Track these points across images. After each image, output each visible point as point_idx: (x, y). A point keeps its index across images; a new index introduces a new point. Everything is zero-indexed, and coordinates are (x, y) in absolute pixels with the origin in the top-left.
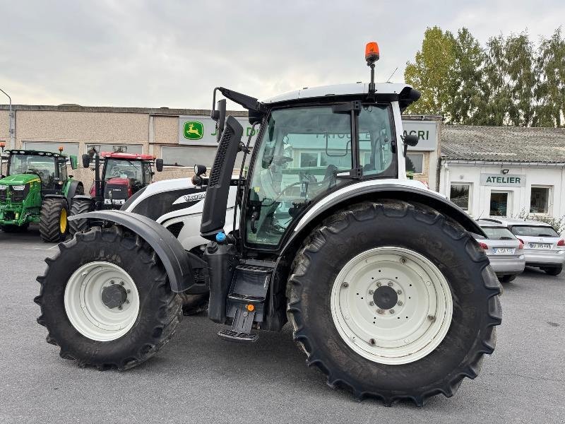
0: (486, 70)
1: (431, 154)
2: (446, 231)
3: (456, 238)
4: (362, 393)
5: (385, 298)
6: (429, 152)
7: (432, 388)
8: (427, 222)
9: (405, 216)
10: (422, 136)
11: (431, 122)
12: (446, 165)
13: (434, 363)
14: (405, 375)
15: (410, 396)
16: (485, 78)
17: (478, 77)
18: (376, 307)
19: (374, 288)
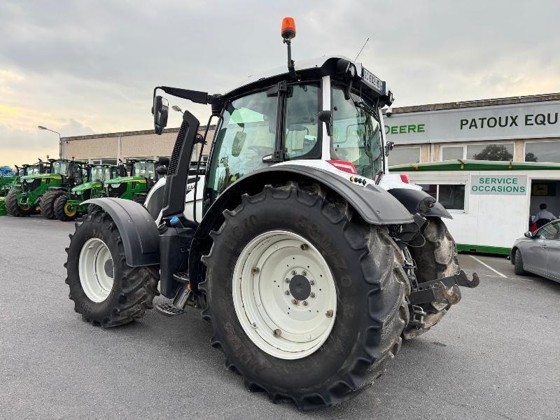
2: (325, 214)
3: (334, 222)
4: (251, 383)
5: (300, 288)
7: (311, 392)
8: (307, 204)
9: (289, 197)
13: (316, 364)
14: (287, 372)
15: (291, 396)
18: (291, 297)
19: (290, 277)
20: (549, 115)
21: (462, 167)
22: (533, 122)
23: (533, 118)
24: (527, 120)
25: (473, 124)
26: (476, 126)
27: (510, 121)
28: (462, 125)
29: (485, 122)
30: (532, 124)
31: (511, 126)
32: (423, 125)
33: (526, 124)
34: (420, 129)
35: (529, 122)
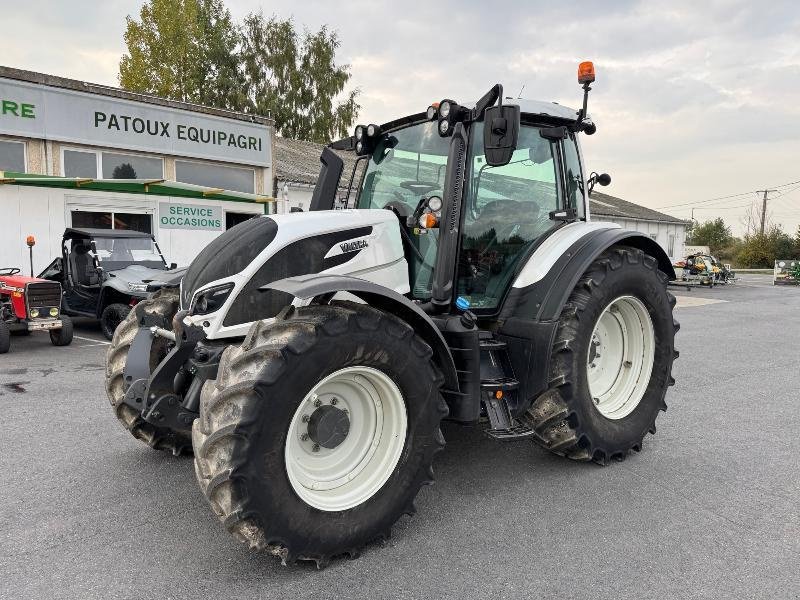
0: (244, 58)
1: (265, 171)
6: (261, 168)
10: (254, 144)
11: (263, 126)
12: (286, 188)
16: (242, 67)
17: (232, 63)
20: (201, 130)
21: (147, 190)
22: (185, 135)
23: (186, 130)
24: (179, 132)
25: (114, 123)
26: (117, 125)
27: (161, 129)
28: (97, 120)
29: (130, 122)
30: (185, 139)
31: (162, 135)
32: (33, 107)
33: (179, 138)
34: (27, 111)
35: (182, 135)
